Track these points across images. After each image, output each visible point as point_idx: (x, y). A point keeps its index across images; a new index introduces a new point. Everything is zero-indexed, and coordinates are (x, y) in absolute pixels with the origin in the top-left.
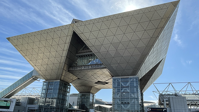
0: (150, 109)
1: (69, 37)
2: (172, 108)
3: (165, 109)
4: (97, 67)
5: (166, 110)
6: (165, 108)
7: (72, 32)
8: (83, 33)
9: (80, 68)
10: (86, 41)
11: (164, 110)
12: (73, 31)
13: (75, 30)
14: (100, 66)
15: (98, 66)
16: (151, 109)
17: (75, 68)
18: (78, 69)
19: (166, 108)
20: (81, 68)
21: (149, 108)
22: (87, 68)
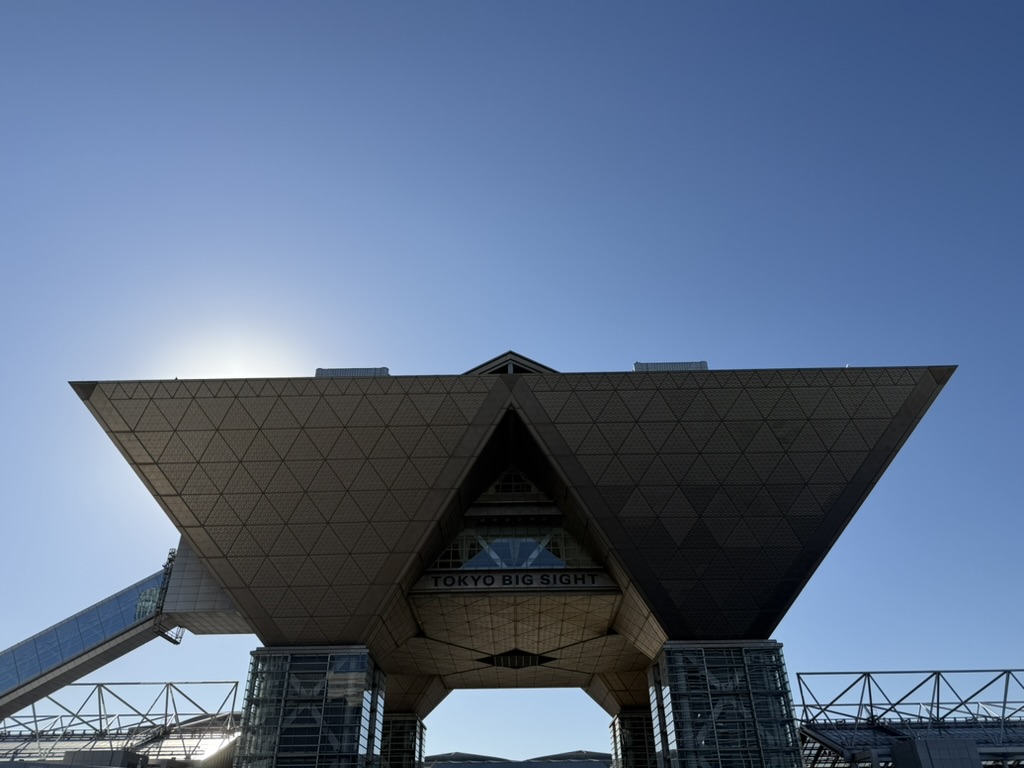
1: (481, 431)
4: (573, 584)
7: (503, 412)
8: (553, 424)
9: (481, 585)
10: (563, 461)
12: (506, 405)
13: (516, 405)
14: (588, 579)
15: (579, 576)
17: (449, 581)
18: (471, 585)
20: (489, 581)
22: (521, 585)
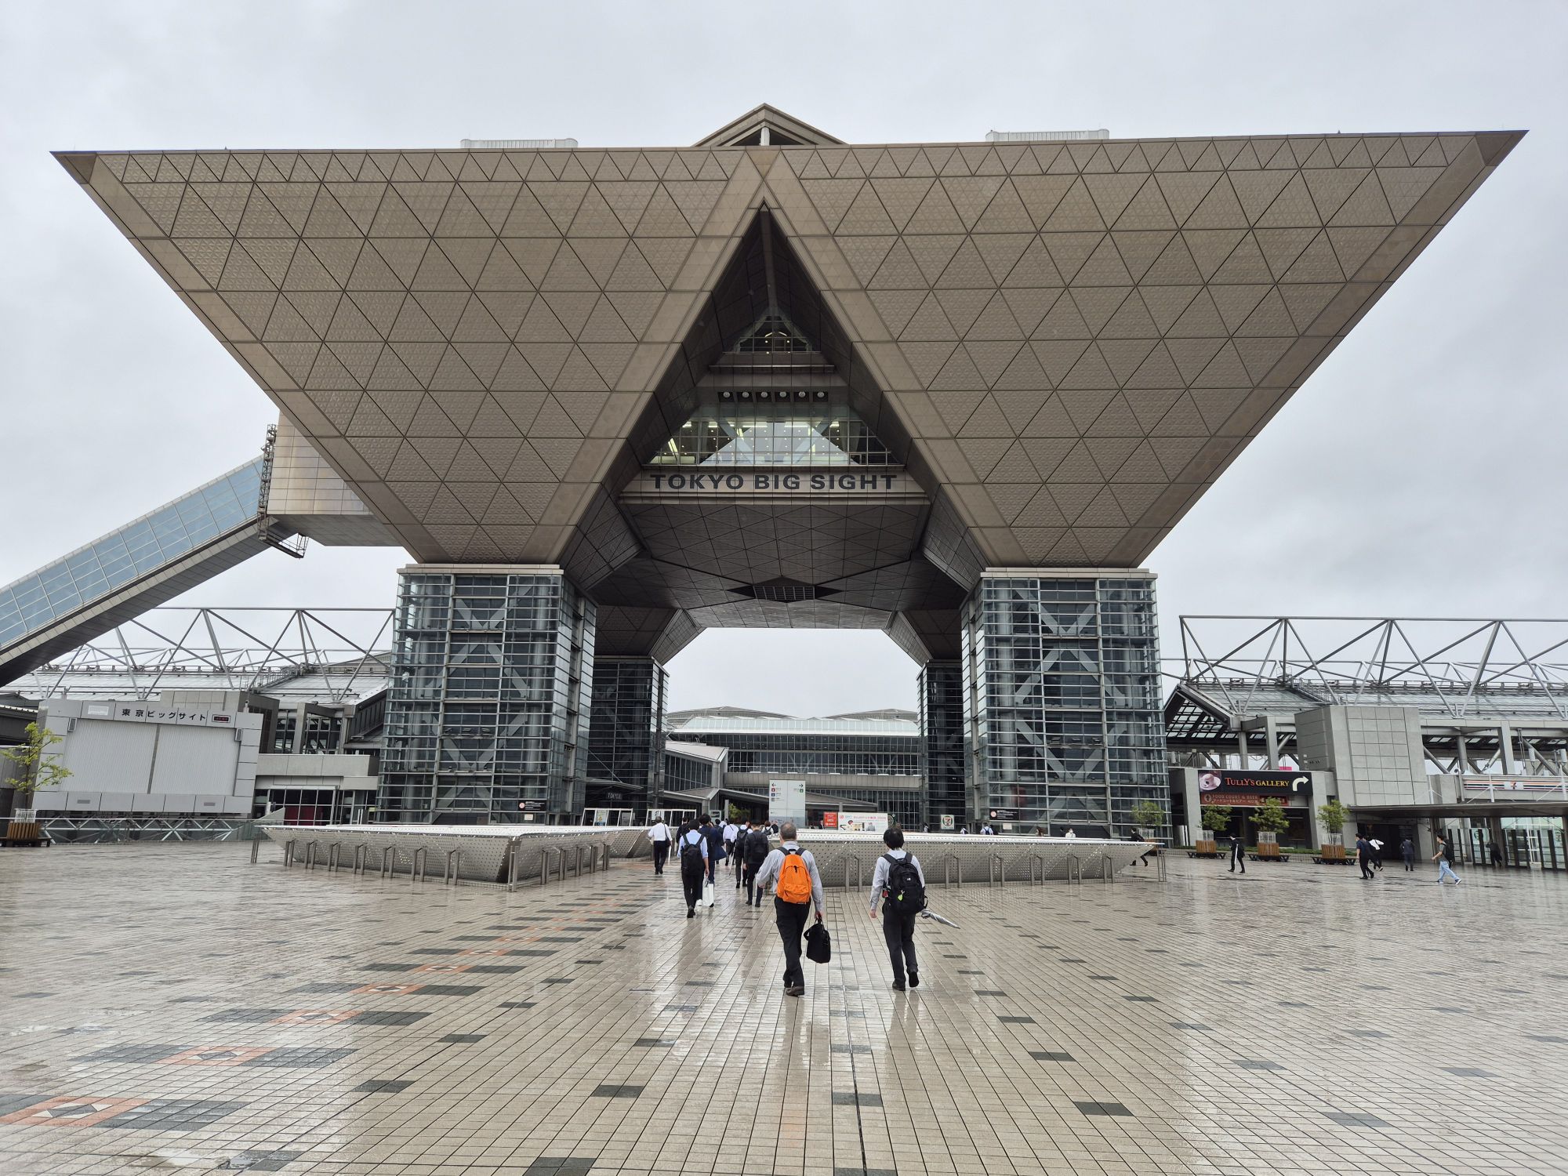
0: (1218, 782)
1: (715, 247)
2: (1342, 772)
3: (1305, 780)
4: (858, 489)
5: (1310, 783)
6: (1299, 775)
7: (751, 214)
8: (833, 236)
9: (723, 487)
10: (847, 299)
11: (1300, 785)
12: (757, 204)
13: (772, 203)
15: (868, 478)
16: (1223, 781)
17: (677, 482)
18: (710, 488)
19: (1309, 776)
20: (735, 482)
21: (1207, 776)
22: (782, 489)
